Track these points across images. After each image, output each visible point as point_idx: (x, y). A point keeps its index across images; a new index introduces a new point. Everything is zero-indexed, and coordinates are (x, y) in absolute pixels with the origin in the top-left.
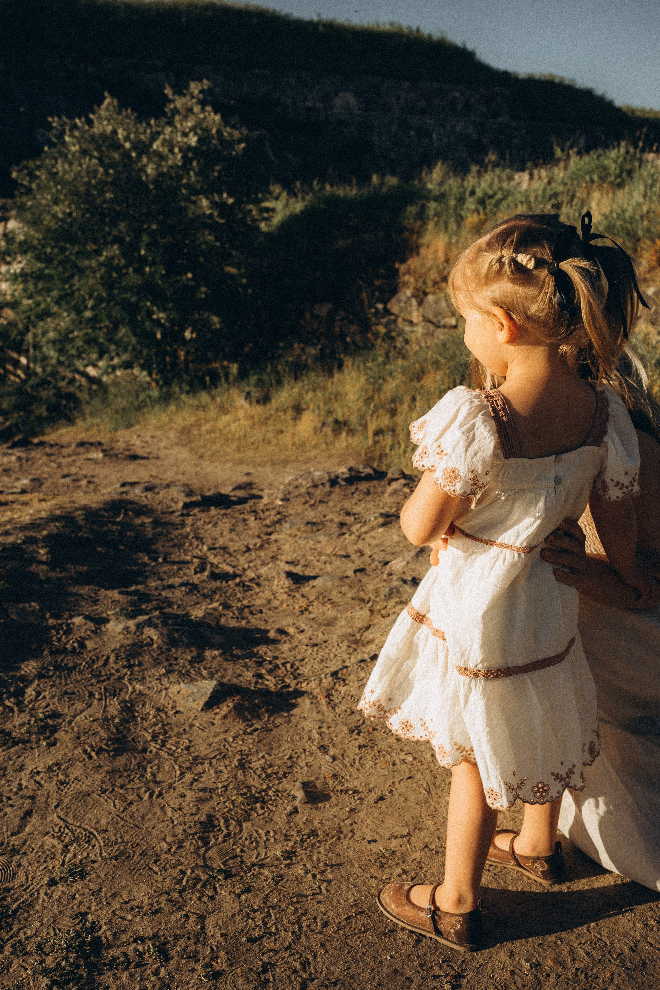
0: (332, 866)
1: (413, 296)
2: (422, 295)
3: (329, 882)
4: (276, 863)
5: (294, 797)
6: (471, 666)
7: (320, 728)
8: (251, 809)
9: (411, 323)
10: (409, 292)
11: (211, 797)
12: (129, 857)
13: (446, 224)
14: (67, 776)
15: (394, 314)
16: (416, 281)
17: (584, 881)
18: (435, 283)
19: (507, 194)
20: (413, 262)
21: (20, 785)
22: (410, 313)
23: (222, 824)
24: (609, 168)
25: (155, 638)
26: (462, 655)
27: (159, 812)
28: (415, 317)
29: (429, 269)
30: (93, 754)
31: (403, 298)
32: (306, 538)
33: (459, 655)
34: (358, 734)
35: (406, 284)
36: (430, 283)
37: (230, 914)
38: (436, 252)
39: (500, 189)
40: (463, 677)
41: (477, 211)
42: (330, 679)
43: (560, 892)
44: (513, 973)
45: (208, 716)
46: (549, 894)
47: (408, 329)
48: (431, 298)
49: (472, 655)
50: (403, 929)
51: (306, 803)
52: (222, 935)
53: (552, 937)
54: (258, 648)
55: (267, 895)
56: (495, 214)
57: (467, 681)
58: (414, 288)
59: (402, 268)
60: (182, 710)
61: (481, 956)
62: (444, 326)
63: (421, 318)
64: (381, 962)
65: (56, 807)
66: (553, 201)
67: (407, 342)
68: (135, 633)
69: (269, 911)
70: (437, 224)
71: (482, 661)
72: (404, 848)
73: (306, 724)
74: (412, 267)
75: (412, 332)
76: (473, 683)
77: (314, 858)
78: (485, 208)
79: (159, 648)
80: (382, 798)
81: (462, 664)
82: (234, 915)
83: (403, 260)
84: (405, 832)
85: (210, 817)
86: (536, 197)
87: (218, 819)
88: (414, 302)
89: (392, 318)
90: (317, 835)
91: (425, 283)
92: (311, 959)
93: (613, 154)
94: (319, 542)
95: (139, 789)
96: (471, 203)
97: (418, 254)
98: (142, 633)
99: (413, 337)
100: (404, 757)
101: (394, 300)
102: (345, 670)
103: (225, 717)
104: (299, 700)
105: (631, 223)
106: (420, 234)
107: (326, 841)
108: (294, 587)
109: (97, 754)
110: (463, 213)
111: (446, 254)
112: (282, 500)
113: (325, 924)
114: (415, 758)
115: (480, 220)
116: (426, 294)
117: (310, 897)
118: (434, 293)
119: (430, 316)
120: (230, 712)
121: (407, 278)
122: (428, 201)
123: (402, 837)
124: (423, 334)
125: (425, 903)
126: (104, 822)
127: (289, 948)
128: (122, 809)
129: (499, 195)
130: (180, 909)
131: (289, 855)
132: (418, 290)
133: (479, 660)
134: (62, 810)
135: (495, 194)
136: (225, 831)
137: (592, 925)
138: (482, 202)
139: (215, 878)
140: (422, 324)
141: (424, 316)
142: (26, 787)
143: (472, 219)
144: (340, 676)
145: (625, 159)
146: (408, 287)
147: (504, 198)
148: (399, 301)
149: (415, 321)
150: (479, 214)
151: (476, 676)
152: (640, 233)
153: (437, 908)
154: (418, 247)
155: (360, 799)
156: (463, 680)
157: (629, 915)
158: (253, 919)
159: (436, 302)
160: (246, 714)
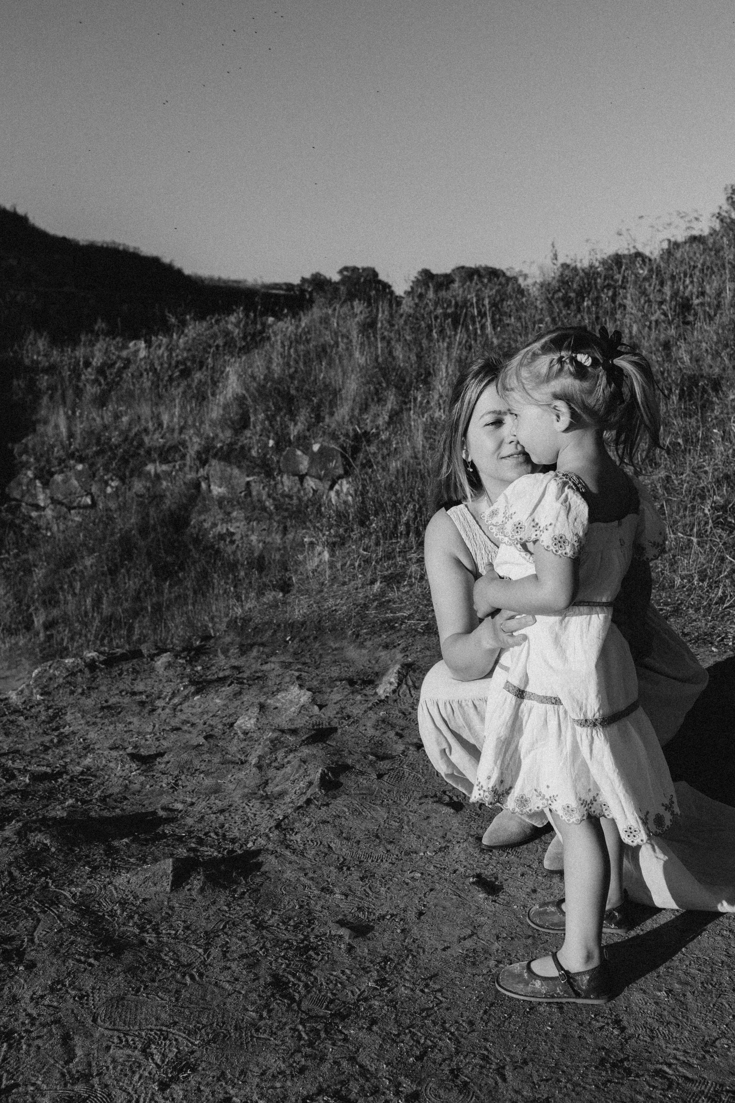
0: (431, 978)
1: (36, 477)
2: (47, 477)
3: (440, 990)
4: (376, 993)
5: (341, 937)
6: (590, 716)
7: (306, 874)
8: (307, 958)
9: (37, 507)
10: (30, 474)
11: (258, 960)
12: (225, 1036)
13: (63, 397)
14: (80, 990)
15: (15, 500)
16: (37, 460)
17: (649, 922)
18: (61, 461)
19: (128, 362)
20: (30, 440)
22: (35, 496)
23: (292, 979)
24: (233, 333)
25: (47, 842)
26: (581, 709)
27: (216, 990)
28: (42, 499)
29: (53, 446)
30: (91, 960)
31: (25, 481)
32: (111, 723)
33: (578, 710)
34: (349, 869)
35: (26, 465)
36: (55, 462)
37: (377, 1047)
38: (57, 426)
39: (119, 357)
40: (585, 729)
41: (96, 381)
42: (277, 832)
43: (638, 936)
44: (657, 1003)
45: (183, 893)
46: (629, 940)
47: (34, 514)
48: (59, 478)
50: (540, 1004)
51: (355, 937)
52: (387, 1064)
53: (662, 969)
54: (161, 828)
55: (395, 1019)
56: (118, 383)
57: (589, 731)
58: (36, 468)
59: (17, 448)
60: (148, 897)
61: (620, 1001)
62: (79, 507)
63: (49, 501)
64: (546, 1034)
65: (94, 1020)
66: (181, 367)
67: (38, 528)
68: (19, 842)
69: (410, 1032)
70: (51, 397)
71: (599, 710)
72: (479, 944)
73: (287, 875)
74: (30, 446)
75: (40, 517)
76: (594, 732)
77: (407, 977)
78: (105, 378)
79: (60, 850)
80: (421, 914)
81: (582, 717)
82: (381, 1046)
83: (17, 440)
84: (469, 932)
85: (275, 976)
86: (161, 364)
87: (283, 976)
88: (38, 483)
89: (13, 503)
90: (391, 959)
91: (48, 461)
92: (486, 1053)
93: (233, 319)
94: (130, 723)
95: (173, 976)
96: (89, 374)
97: (35, 430)
98: (28, 841)
99: (42, 523)
100: (412, 875)
101: (12, 484)
102: (286, 821)
103: (202, 890)
104: (260, 859)
105: (279, 383)
106: (35, 410)
107: (403, 961)
108: (143, 767)
109: (96, 959)
110: (81, 385)
111: (69, 429)
112: (41, 695)
113: (471, 1023)
114: (422, 874)
115: (103, 391)
116: (52, 474)
117: (436, 1008)
118: (61, 472)
119: (59, 496)
120: (204, 883)
121: (24, 458)
122: (36, 374)
123: (470, 936)
124: (53, 517)
125: (553, 972)
126: (164, 1016)
127: (457, 1053)
128: (173, 999)
129: (119, 364)
130: (323, 1059)
131: (382, 982)
132: (42, 470)
134: (104, 1021)
135: (115, 363)
136: (301, 984)
137: (683, 950)
138: (101, 371)
139: (330, 1023)
140: (51, 506)
141: (52, 498)
143: (91, 390)
144: (284, 827)
145: (247, 324)
146: (29, 469)
147: (126, 367)
148: (20, 484)
149: (42, 504)
150: (100, 385)
151: (595, 725)
152: (293, 392)
153: (567, 972)
154: (35, 423)
155: (401, 920)
156: (583, 733)
157: (705, 934)
158: (402, 1042)
159: (65, 481)
160: (221, 881)
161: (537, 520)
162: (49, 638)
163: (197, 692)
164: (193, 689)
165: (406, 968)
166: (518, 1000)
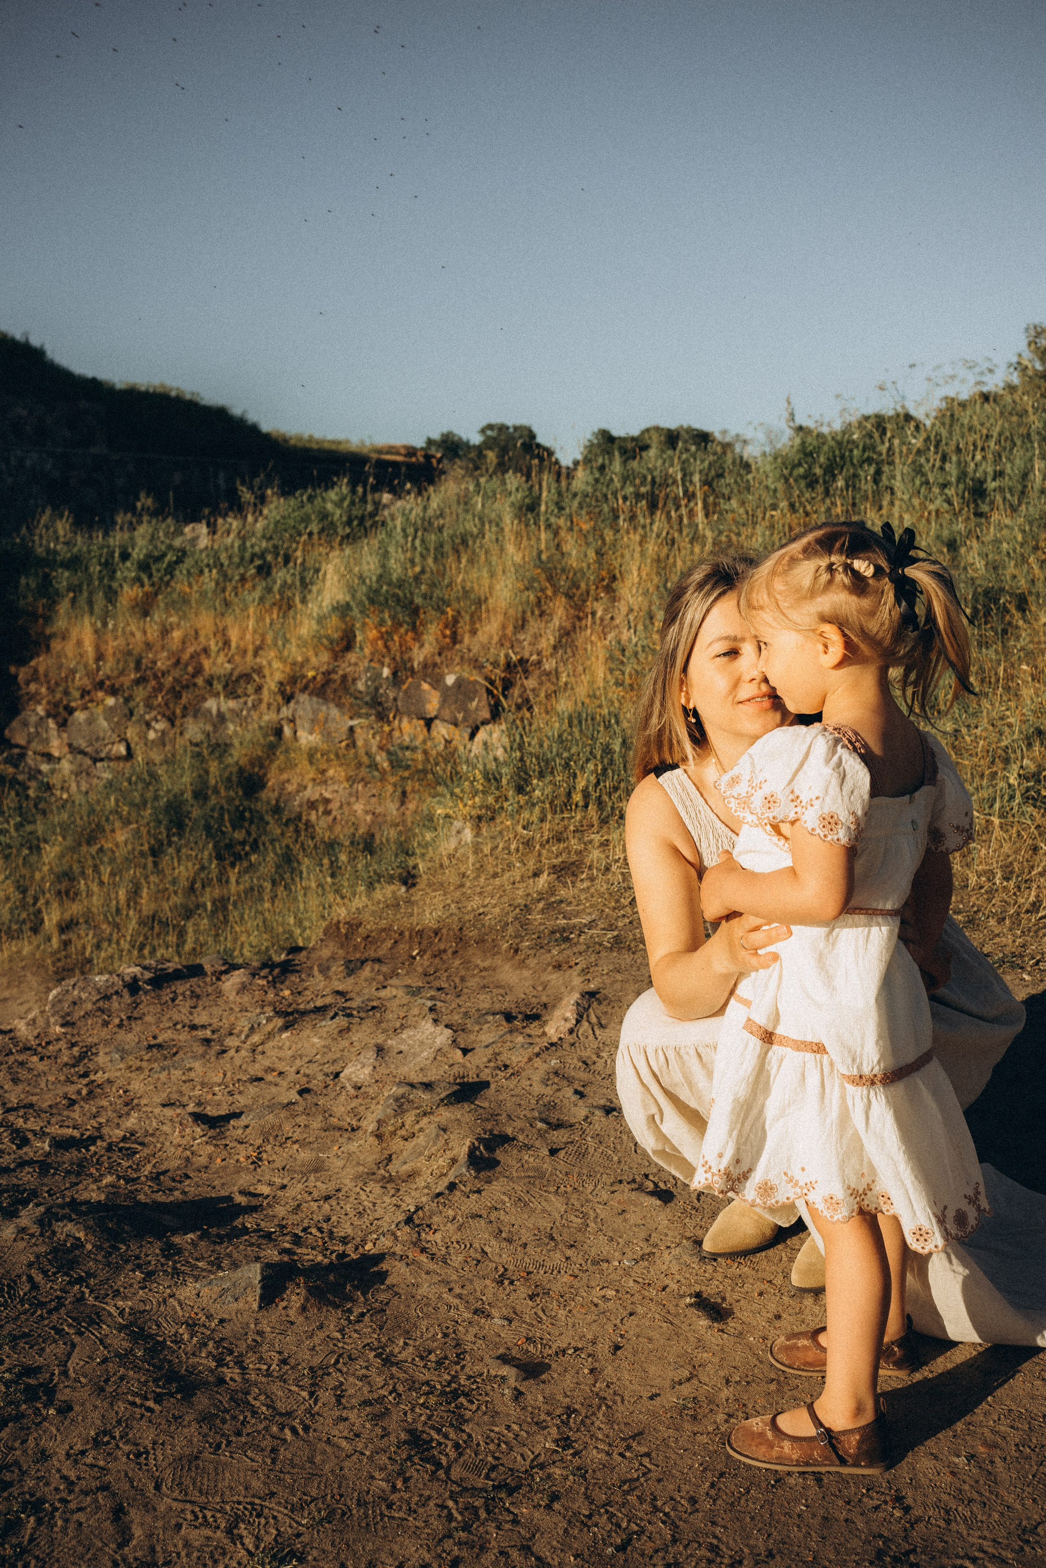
0: (633, 1437)
1: (49, 715)
2: (64, 714)
3: (647, 1455)
4: (556, 1457)
5: (503, 1378)
6: (866, 1070)
7: (450, 1290)
8: (457, 1407)
9: (48, 757)
10: (40, 710)
11: (387, 1409)
12: (344, 1514)
13: (90, 603)
14: (136, 1444)
15: (17, 746)
16: (51, 690)
17: (940, 1360)
18: (84, 693)
19: (182, 555)
20: (41, 662)
21: (65, 1478)
22: (47, 741)
23: (436, 1436)
24: (333, 514)
25: (81, 1235)
26: (854, 1060)
27: (328, 1449)
28: (56, 747)
29: (73, 672)
30: (150, 1404)
31: (33, 719)
32: (163, 1069)
33: (849, 1061)
34: (512, 1283)
35: (34, 698)
36: (77, 694)
37: (561, 1532)
38: (79, 643)
39: (170, 547)
40: (859, 1088)
41: (138, 580)
42: (407, 1229)
43: (926, 1380)
44: (953, 1473)
45: (276, 1313)
46: (914, 1386)
47: (45, 767)
48: (80, 716)
49: (865, 1058)
51: (525, 1379)
52: (576, 1556)
53: (960, 1426)
54: (240, 1220)
55: (585, 1494)
56: (168, 584)
58: (49, 702)
59: (23, 674)
60: (226, 1316)
61: (903, 1471)
62: (109, 758)
63: (66, 749)
64: (800, 1516)
65: (158, 1487)
66: (258, 562)
67: (48, 787)
68: (42, 1235)
69: (607, 1512)
70: (74, 601)
72: (701, 1391)
73: (424, 1290)
74: (41, 670)
75: (53, 771)
76: (872, 1093)
77: (600, 1436)
78: (150, 576)
79: (99, 1248)
80: (617, 1348)
81: (855, 1072)
82: (566, 1531)
83: (23, 662)
84: (687, 1374)
85: (411, 1432)
86: (230, 558)
87: (424, 1432)
88: (51, 723)
89: (16, 751)
90: (575, 1411)
91: (66, 693)
92: (715, 1541)
93: (332, 495)
94: (190, 1069)
95: (266, 1428)
96: (127, 570)
97: (48, 648)
98: (54, 1233)
99: (55, 780)
100: (602, 1293)
101: (15, 724)
102: (420, 1213)
103: (304, 1309)
104: (384, 1266)
105: (400, 587)
106: (48, 620)
107: (594, 1414)
108: (212, 1133)
109: (156, 1401)
110: (115, 585)
111: (97, 648)
112: (62, 1026)
113: (693, 1500)
114: (617, 1291)
115: (146, 594)
116: (70, 711)
117: (642, 1480)
118: (85, 708)
119: (82, 743)
120: (307, 1300)
121: (33, 687)
122: (53, 569)
123: (688, 1380)
124: (72, 772)
125: (810, 1431)
126: (256, 1484)
127: (674, 1541)
128: (269, 1461)
129: (170, 557)
130: (483, 1548)
131: (565, 1442)
132: (56, 705)
133: (876, 1060)
134: (171, 1489)
135: (164, 555)
136: (450, 1444)
137: (990, 1399)
138: (144, 566)
139: (493, 1499)
140: (69, 756)
141: (70, 745)
142: (79, 1478)
143: (129, 593)
144: (417, 1222)
145: (353, 503)
146: (39, 703)
147: (179, 561)
148: (25, 724)
149: (56, 754)
150: (142, 585)
151: (873, 1083)
152: (418, 600)
153: (829, 1431)
154: (49, 638)
155: (589, 1355)
156: (856, 1093)
157: (1019, 1377)
158: (596, 1525)
159: (90, 721)
160: (330, 1296)
161: (797, 792)
162: (66, 944)
163: (286, 1027)
164: (279, 1022)
165: (597, 1423)
166: (759, 1469)
